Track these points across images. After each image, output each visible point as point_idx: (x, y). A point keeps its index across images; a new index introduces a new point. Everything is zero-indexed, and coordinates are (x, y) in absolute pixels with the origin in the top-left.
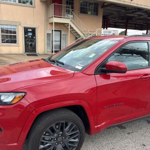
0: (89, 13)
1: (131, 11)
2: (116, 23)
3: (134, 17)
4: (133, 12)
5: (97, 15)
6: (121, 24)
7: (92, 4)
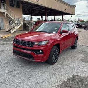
0: (15, 6)
1: (34, 6)
2: (25, 12)
3: (35, 9)
4: (35, 7)
5: (19, 8)
6: (28, 13)
7: (16, 1)
